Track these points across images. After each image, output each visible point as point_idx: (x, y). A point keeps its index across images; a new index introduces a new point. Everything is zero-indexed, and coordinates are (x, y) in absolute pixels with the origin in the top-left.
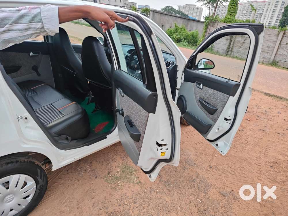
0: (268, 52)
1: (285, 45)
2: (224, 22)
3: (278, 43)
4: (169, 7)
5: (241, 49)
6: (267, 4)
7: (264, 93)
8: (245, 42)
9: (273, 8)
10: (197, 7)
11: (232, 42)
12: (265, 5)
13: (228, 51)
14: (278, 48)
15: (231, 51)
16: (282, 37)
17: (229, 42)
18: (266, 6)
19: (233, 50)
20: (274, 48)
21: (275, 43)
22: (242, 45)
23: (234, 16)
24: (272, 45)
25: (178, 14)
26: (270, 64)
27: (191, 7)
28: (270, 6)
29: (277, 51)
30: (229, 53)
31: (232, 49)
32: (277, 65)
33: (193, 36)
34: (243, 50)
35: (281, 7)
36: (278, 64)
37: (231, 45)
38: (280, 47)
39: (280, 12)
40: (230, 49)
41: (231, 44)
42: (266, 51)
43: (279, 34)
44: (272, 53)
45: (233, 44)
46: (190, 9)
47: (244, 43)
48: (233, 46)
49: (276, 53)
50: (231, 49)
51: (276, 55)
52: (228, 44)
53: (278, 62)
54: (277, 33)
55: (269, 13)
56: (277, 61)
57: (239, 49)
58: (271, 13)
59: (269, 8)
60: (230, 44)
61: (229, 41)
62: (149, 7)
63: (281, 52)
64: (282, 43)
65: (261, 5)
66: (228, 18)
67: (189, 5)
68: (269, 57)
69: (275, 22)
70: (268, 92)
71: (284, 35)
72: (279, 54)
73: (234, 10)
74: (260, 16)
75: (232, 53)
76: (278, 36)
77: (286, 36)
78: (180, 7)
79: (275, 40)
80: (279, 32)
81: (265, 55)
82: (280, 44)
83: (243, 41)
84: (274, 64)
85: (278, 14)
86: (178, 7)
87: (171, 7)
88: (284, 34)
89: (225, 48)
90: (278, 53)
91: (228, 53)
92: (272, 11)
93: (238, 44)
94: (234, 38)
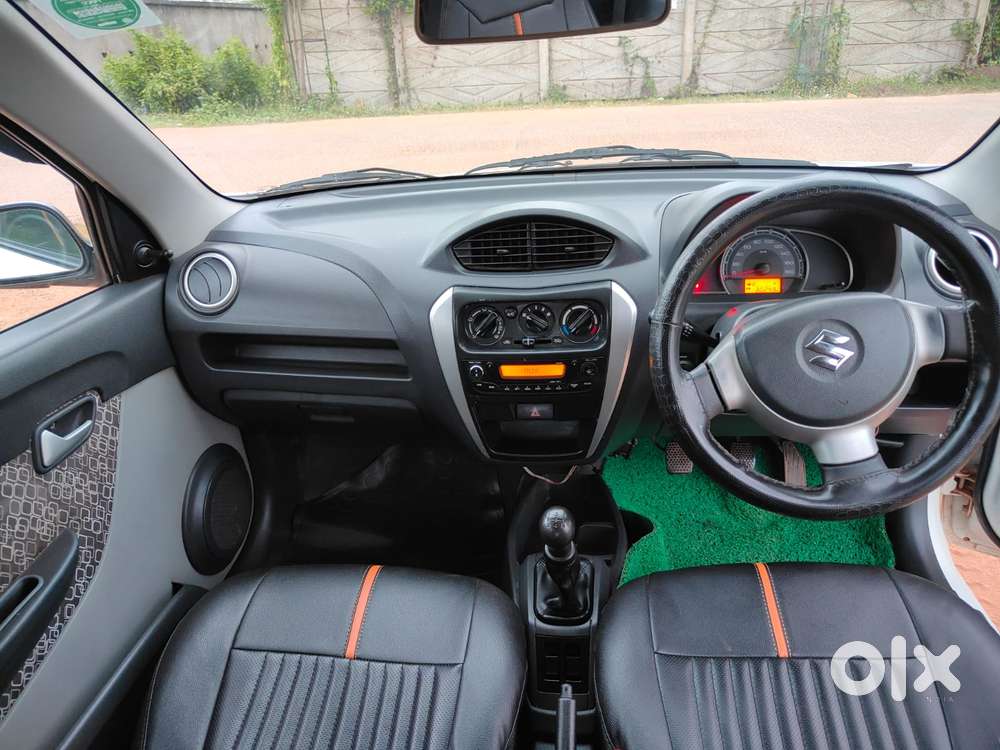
0: (524, 61)
5: (436, 74)
11: (398, 52)
13: (397, 93)
15: (408, 89)
17: (387, 58)
19: (413, 84)
22: (435, 58)
26: (545, 99)
30: (403, 97)
31: (406, 79)
32: (565, 96)
33: (229, 66)
34: (443, 74)
36: (567, 92)
37: (399, 66)
40: (400, 82)
41: (394, 62)
42: (518, 60)
44: (538, 62)
45: (404, 62)
47: (437, 48)
48: (405, 71)
49: (550, 60)
50: (404, 80)
52: (385, 66)
53: (565, 87)
56: (562, 84)
57: (430, 72)
60: (392, 62)
61: (382, 52)
68: (534, 76)
72: (561, 61)
75: (413, 96)
81: (519, 74)
89: (380, 81)
90: (556, 56)
91: (397, 98)
93: (421, 58)
94: (398, 36)
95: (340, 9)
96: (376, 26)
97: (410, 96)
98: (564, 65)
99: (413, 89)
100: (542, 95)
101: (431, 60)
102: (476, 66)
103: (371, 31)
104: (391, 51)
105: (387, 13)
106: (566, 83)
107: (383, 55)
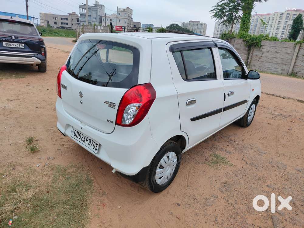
0: (286, 64)
1: (302, 57)
2: (240, 38)
3: (295, 55)
4: (174, 25)
5: (259, 62)
6: (271, 16)
7: (297, 100)
8: (263, 55)
9: (278, 20)
10: (200, 23)
12: (270, 17)
14: (296, 60)
16: (299, 49)
17: (247, 56)
18: (271, 19)
19: (252, 64)
20: (292, 60)
21: (292, 55)
22: (260, 59)
23: (247, 32)
24: (290, 57)
25: (184, 31)
27: (194, 23)
28: (275, 19)
29: (295, 62)
30: (248, 67)
32: (296, 75)
34: (261, 63)
35: (286, 19)
37: (250, 59)
38: (297, 59)
39: (286, 24)
40: (248, 63)
42: (284, 63)
43: (295, 47)
44: (290, 65)
45: (251, 58)
46: (194, 25)
47: (261, 56)
48: (251, 61)
49: (294, 65)
50: (250, 63)
51: (294, 66)
52: (246, 59)
53: (297, 73)
54: (293, 45)
55: (275, 25)
56: (296, 72)
57: (257, 62)
58: (277, 25)
59: (274, 21)
60: (248, 58)
62: (153, 26)
63: (299, 63)
64: (299, 55)
65: (266, 18)
66: (243, 34)
67: (192, 21)
68: (288, 68)
69: (281, 35)
70: (301, 99)
71: (301, 48)
72: (297, 66)
73: (247, 26)
74: (265, 29)
76: (295, 49)
77: (302, 49)
78: (183, 24)
79: (292, 52)
80: (295, 44)
81: (283, 67)
82: (297, 56)
83: (261, 55)
84: (293, 74)
85: (284, 26)
86: (182, 24)
87: (176, 24)
88: (300, 46)
90: (296, 64)
92: (277, 23)
93: (256, 58)
94: (252, 52)
95: (239, 44)
96: (247, 49)
97: (250, 66)
98: (299, 67)
99: (251, 65)
100: (289, 74)
101: (259, 59)
102: (271, 63)
103: (245, 50)
104: (249, 55)
105: (251, 46)
106: (297, 72)
107: (246, 56)
